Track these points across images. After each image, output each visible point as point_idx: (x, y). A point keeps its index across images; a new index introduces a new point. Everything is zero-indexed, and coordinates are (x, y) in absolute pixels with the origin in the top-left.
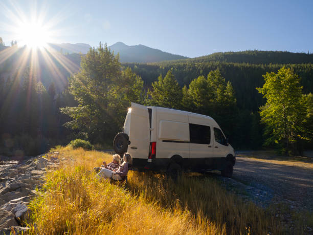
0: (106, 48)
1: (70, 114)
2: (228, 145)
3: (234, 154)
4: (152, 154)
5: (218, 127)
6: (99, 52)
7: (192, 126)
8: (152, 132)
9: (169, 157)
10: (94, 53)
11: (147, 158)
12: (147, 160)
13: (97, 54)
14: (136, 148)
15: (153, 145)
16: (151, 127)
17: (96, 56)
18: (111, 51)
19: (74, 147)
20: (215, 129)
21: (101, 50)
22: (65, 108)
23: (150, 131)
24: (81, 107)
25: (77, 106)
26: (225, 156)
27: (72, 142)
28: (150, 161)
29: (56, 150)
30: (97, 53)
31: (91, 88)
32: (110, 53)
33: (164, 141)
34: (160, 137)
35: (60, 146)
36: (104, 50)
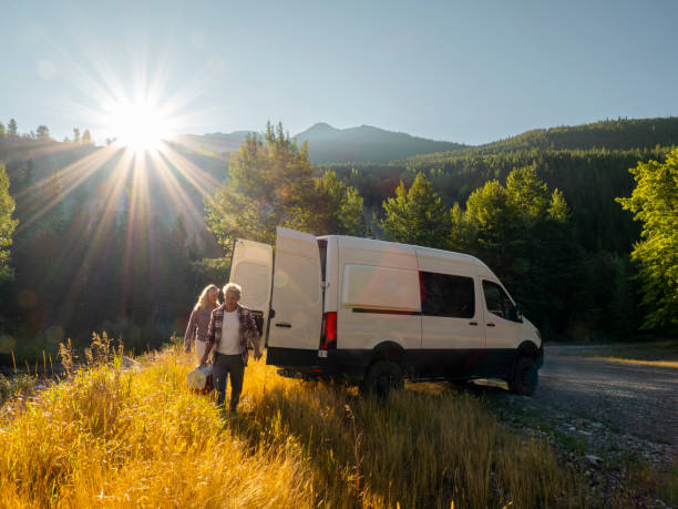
0: (282, 137)
2: (521, 321)
3: (538, 342)
4: (329, 339)
5: (494, 278)
6: (265, 142)
7: (426, 278)
8: (327, 291)
9: (370, 346)
11: (317, 348)
13: (262, 148)
14: (289, 326)
15: (330, 319)
16: (324, 280)
17: (259, 150)
18: (290, 139)
20: (486, 284)
21: (270, 138)
23: (324, 288)
25: (224, 256)
26: (516, 347)
28: (324, 354)
30: (261, 143)
32: (288, 142)
33: (355, 310)
34: (345, 301)
36: (277, 136)
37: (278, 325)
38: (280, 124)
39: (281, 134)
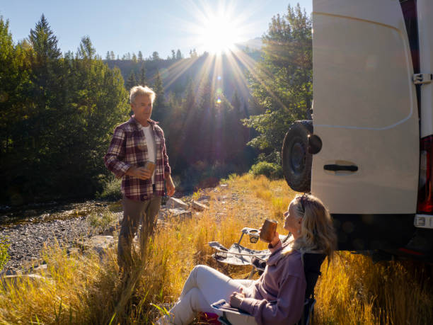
0: (300, 15)
1: (256, 127)
6: (288, 22)
8: (426, 92)
10: (279, 24)
12: (411, 217)
13: (285, 26)
14: (353, 169)
16: (417, 69)
17: (282, 28)
18: (307, 16)
19: (256, 174)
22: (248, 118)
23: (418, 87)
24: (269, 113)
25: (264, 113)
27: (253, 167)
28: (427, 221)
29: (229, 182)
30: (284, 22)
31: (281, 80)
32: (305, 18)
35: (235, 175)
36: (296, 15)
37: (327, 167)
38: (298, 5)
39: (300, 12)
